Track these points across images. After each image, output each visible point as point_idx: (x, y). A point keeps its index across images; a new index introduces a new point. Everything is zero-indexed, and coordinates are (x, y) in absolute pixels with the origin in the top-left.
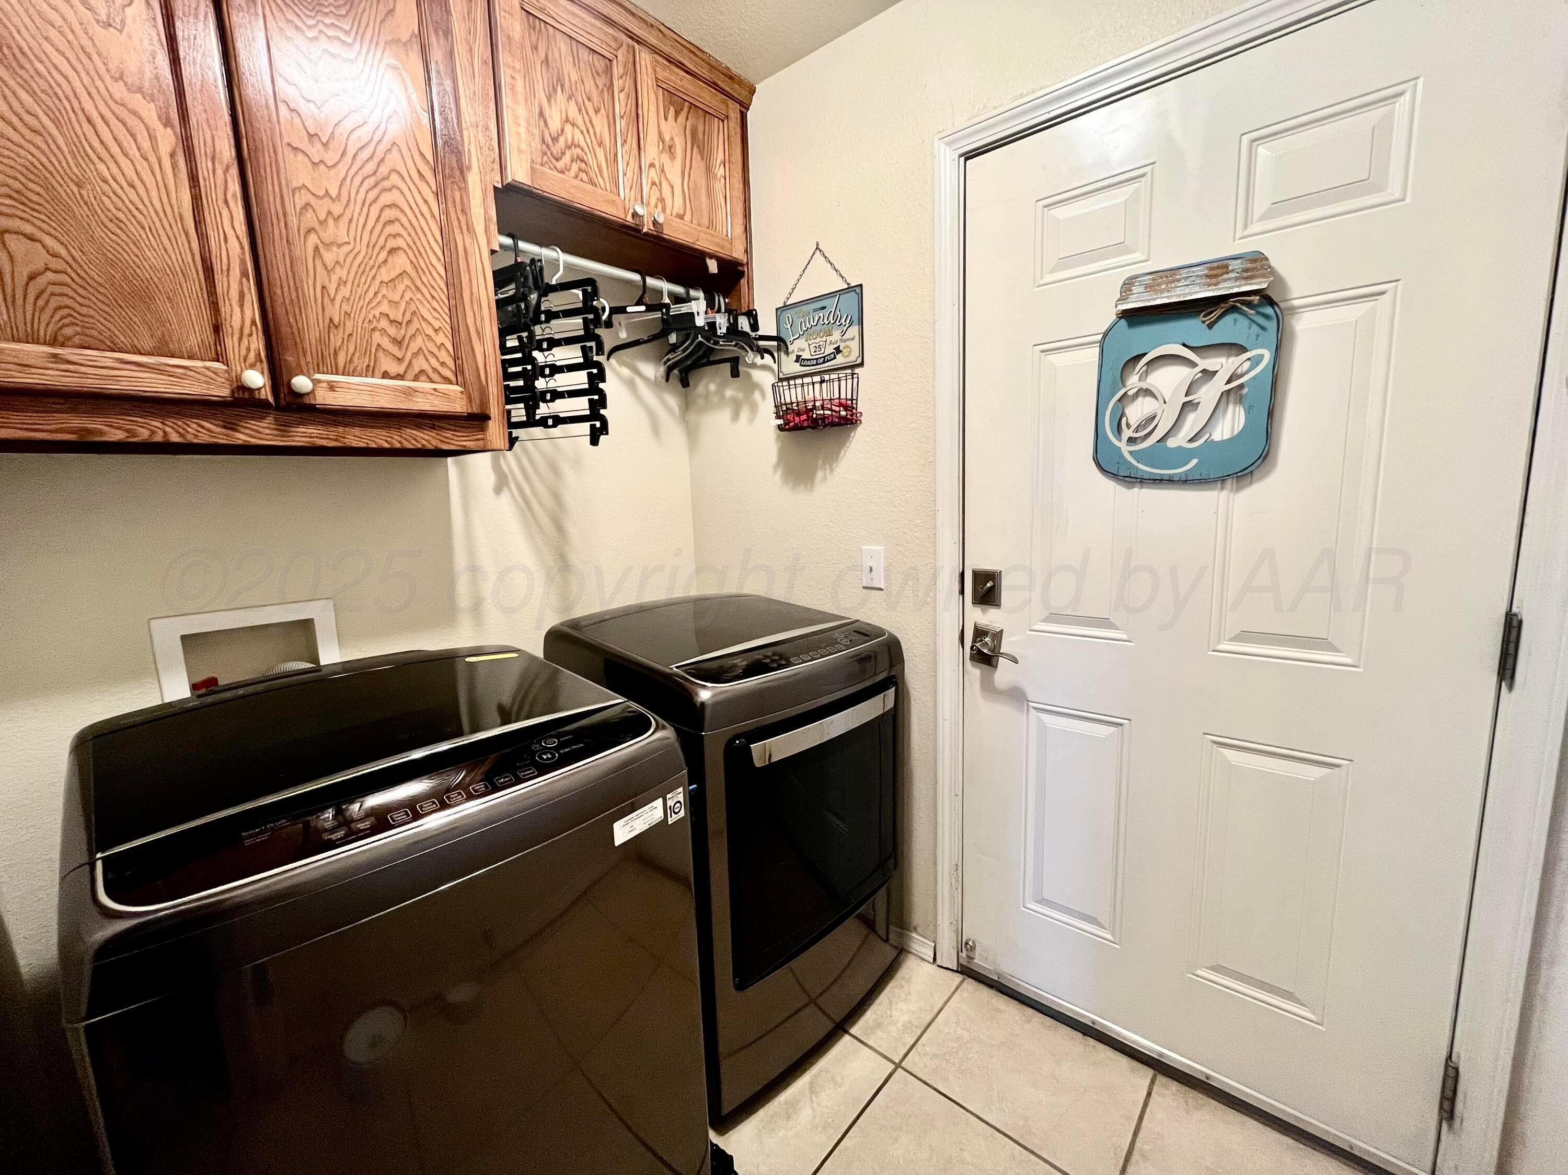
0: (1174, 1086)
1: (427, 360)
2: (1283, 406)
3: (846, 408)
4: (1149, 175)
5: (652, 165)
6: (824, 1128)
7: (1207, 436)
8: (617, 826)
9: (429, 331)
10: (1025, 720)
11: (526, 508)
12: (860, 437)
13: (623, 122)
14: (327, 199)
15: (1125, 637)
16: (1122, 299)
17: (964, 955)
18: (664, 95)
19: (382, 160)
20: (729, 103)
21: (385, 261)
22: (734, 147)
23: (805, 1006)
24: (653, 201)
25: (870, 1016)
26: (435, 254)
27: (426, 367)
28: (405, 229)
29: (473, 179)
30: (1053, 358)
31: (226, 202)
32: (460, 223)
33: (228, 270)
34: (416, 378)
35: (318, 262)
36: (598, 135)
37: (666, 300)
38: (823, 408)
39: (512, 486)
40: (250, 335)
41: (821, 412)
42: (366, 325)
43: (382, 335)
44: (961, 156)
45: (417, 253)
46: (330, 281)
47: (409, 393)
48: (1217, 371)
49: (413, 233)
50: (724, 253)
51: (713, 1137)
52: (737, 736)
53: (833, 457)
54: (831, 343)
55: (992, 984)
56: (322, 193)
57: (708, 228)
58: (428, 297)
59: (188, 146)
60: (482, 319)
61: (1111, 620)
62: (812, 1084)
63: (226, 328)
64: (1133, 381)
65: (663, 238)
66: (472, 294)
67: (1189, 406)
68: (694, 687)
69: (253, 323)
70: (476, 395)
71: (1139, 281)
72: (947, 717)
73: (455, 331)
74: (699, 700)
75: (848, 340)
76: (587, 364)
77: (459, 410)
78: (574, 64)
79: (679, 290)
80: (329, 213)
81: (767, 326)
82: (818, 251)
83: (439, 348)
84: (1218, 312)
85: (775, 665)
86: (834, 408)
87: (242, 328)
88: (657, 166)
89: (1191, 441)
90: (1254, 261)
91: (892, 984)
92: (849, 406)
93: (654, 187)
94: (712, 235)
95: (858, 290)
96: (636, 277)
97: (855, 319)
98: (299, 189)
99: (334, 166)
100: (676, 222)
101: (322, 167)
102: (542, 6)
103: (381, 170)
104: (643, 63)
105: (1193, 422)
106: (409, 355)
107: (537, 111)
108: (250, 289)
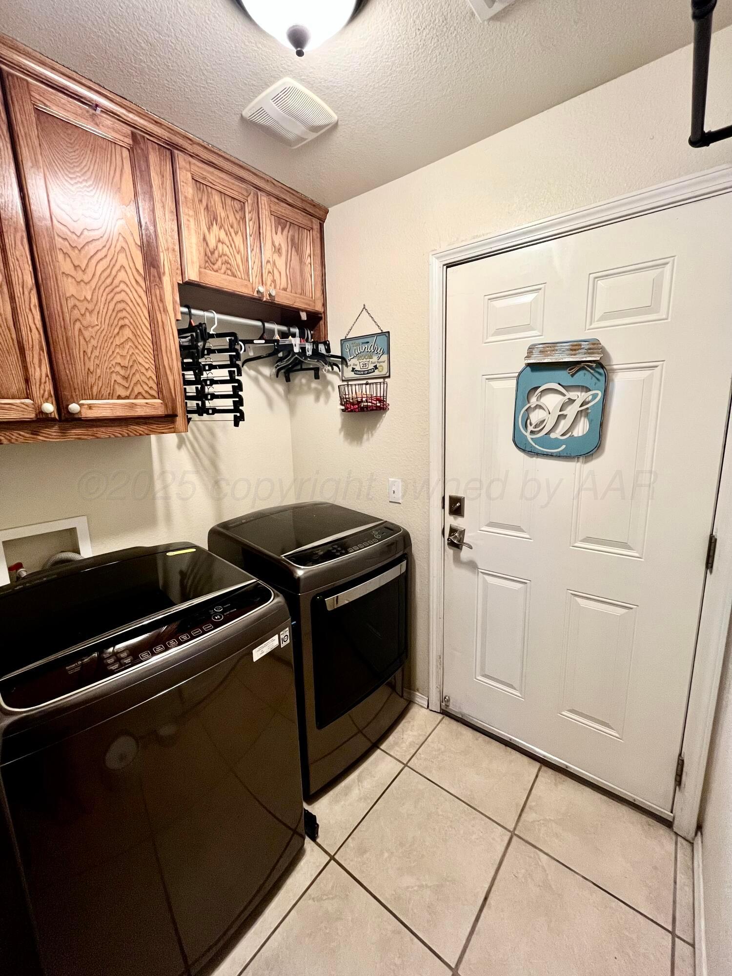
0: (550, 772)
1: (142, 386)
2: (608, 421)
3: (380, 401)
4: (543, 289)
5: (268, 262)
6: (365, 799)
7: (570, 433)
8: (254, 651)
9: (143, 370)
10: (476, 580)
11: (195, 456)
12: (388, 418)
13: (252, 238)
14: (85, 302)
15: (528, 536)
16: (528, 357)
17: (444, 704)
18: (275, 219)
19: (116, 276)
20: (313, 220)
21: (118, 333)
22: (316, 245)
23: (356, 735)
24: (269, 283)
25: (391, 739)
26: (145, 326)
27: (141, 390)
28: (129, 313)
29: (166, 280)
30: (492, 383)
31: (30, 310)
32: (159, 307)
33: (33, 347)
34: (136, 398)
35: (81, 338)
36: (237, 248)
37: (277, 337)
38: (367, 401)
39: (188, 443)
40: (45, 382)
41: (366, 404)
42: (108, 370)
43: (116, 375)
44: (444, 265)
45: (135, 327)
46: (88, 347)
47: (133, 406)
48: (575, 400)
49: (133, 315)
50: (310, 308)
51: (306, 806)
52: (318, 595)
53: (373, 427)
54: (372, 363)
55: (458, 719)
56: (82, 298)
57: (301, 294)
58: (142, 351)
59: (9, 280)
60: (172, 360)
61: (522, 527)
62: (359, 776)
63: (32, 380)
64: (534, 401)
65: (275, 303)
66: (166, 347)
67: (561, 417)
68: (294, 568)
69: (47, 376)
70: (170, 404)
71: (537, 348)
72: (435, 575)
73: (157, 369)
74: (297, 576)
75: (382, 362)
76: (232, 380)
77: (160, 413)
78: (223, 208)
79: (284, 328)
80: (86, 309)
81: (336, 350)
82: (364, 310)
83: (148, 379)
84: (576, 369)
85: (339, 554)
86: (373, 402)
87: (41, 379)
88: (271, 262)
89: (563, 435)
90: (594, 344)
91: (404, 721)
92: (382, 400)
93: (270, 274)
94: (303, 299)
95: (387, 335)
96: (259, 324)
97: (386, 351)
98: (70, 297)
99: (89, 282)
100: (283, 293)
101: (82, 283)
102: (204, 176)
103: (115, 281)
104: (263, 202)
105: (564, 425)
106: (132, 384)
107: (202, 237)
108: (44, 357)
